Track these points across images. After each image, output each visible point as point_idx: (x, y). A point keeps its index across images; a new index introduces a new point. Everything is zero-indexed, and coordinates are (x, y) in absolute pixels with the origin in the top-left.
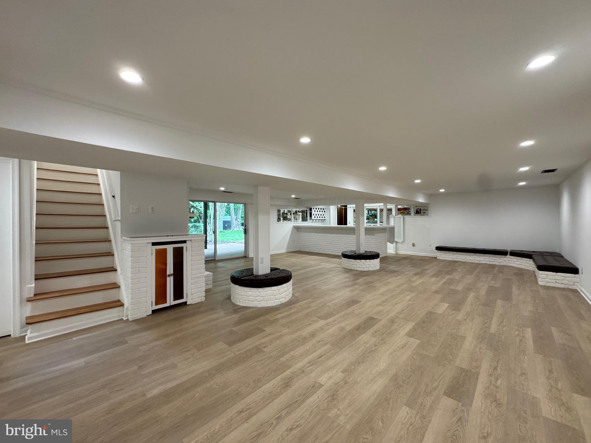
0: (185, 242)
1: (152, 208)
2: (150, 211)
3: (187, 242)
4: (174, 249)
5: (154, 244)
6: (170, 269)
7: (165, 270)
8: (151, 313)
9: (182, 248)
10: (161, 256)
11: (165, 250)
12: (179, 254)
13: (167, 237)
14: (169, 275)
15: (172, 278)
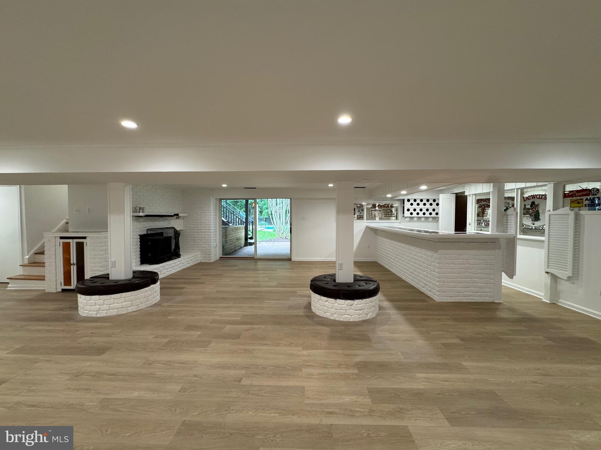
0: (85, 238)
1: (89, 209)
2: (87, 211)
3: (87, 238)
4: (77, 243)
5: (62, 238)
6: (73, 259)
7: (69, 260)
8: (60, 290)
9: (83, 243)
10: (66, 248)
11: (69, 244)
12: (80, 248)
13: (73, 233)
14: (74, 264)
15: (75, 267)
